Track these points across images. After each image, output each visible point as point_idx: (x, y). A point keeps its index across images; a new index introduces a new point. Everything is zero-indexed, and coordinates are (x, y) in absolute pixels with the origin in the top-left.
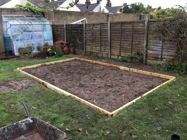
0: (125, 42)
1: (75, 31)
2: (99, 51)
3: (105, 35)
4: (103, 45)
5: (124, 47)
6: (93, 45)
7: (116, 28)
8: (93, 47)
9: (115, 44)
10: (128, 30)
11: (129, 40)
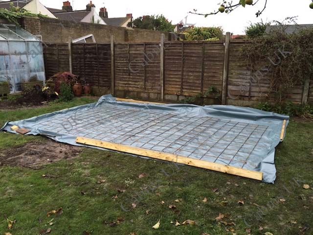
0: (191, 74)
1: (91, 56)
2: (141, 88)
3: (154, 63)
4: (150, 78)
5: (188, 81)
6: (131, 80)
7: (175, 51)
8: (130, 83)
9: (172, 77)
10: (196, 54)
11: (198, 70)
